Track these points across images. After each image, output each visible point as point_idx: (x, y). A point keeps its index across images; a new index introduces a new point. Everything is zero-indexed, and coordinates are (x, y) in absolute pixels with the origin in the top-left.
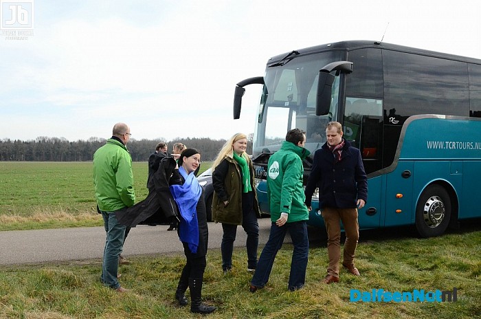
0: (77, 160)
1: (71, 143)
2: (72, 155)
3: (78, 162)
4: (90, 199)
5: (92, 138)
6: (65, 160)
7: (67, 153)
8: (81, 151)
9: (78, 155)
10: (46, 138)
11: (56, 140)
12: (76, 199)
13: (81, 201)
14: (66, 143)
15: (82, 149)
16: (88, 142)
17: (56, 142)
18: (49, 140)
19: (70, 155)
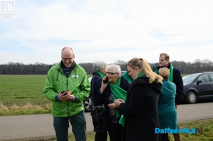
0: (29, 74)
1: (26, 65)
2: (26, 71)
3: (29, 75)
4: (24, 96)
5: (36, 63)
6: (23, 74)
7: (24, 71)
8: (31, 70)
9: (29, 71)
10: (13, 62)
11: (18, 64)
12: (15, 97)
13: (17, 98)
14: (23, 66)
15: (31, 68)
16: (34, 65)
17: (18, 65)
18: (14, 64)
19: (25, 72)
